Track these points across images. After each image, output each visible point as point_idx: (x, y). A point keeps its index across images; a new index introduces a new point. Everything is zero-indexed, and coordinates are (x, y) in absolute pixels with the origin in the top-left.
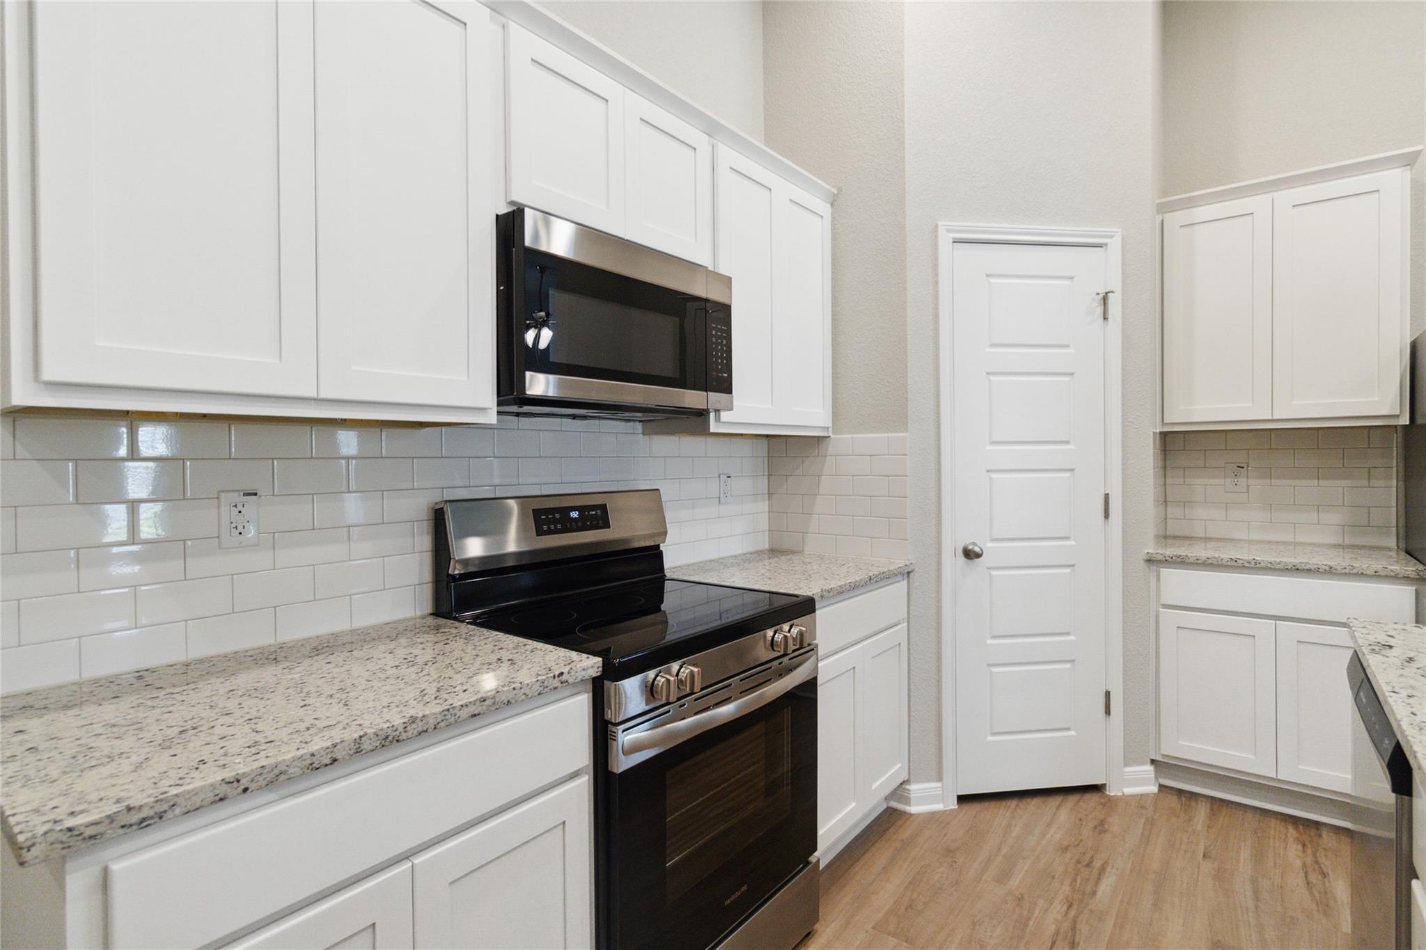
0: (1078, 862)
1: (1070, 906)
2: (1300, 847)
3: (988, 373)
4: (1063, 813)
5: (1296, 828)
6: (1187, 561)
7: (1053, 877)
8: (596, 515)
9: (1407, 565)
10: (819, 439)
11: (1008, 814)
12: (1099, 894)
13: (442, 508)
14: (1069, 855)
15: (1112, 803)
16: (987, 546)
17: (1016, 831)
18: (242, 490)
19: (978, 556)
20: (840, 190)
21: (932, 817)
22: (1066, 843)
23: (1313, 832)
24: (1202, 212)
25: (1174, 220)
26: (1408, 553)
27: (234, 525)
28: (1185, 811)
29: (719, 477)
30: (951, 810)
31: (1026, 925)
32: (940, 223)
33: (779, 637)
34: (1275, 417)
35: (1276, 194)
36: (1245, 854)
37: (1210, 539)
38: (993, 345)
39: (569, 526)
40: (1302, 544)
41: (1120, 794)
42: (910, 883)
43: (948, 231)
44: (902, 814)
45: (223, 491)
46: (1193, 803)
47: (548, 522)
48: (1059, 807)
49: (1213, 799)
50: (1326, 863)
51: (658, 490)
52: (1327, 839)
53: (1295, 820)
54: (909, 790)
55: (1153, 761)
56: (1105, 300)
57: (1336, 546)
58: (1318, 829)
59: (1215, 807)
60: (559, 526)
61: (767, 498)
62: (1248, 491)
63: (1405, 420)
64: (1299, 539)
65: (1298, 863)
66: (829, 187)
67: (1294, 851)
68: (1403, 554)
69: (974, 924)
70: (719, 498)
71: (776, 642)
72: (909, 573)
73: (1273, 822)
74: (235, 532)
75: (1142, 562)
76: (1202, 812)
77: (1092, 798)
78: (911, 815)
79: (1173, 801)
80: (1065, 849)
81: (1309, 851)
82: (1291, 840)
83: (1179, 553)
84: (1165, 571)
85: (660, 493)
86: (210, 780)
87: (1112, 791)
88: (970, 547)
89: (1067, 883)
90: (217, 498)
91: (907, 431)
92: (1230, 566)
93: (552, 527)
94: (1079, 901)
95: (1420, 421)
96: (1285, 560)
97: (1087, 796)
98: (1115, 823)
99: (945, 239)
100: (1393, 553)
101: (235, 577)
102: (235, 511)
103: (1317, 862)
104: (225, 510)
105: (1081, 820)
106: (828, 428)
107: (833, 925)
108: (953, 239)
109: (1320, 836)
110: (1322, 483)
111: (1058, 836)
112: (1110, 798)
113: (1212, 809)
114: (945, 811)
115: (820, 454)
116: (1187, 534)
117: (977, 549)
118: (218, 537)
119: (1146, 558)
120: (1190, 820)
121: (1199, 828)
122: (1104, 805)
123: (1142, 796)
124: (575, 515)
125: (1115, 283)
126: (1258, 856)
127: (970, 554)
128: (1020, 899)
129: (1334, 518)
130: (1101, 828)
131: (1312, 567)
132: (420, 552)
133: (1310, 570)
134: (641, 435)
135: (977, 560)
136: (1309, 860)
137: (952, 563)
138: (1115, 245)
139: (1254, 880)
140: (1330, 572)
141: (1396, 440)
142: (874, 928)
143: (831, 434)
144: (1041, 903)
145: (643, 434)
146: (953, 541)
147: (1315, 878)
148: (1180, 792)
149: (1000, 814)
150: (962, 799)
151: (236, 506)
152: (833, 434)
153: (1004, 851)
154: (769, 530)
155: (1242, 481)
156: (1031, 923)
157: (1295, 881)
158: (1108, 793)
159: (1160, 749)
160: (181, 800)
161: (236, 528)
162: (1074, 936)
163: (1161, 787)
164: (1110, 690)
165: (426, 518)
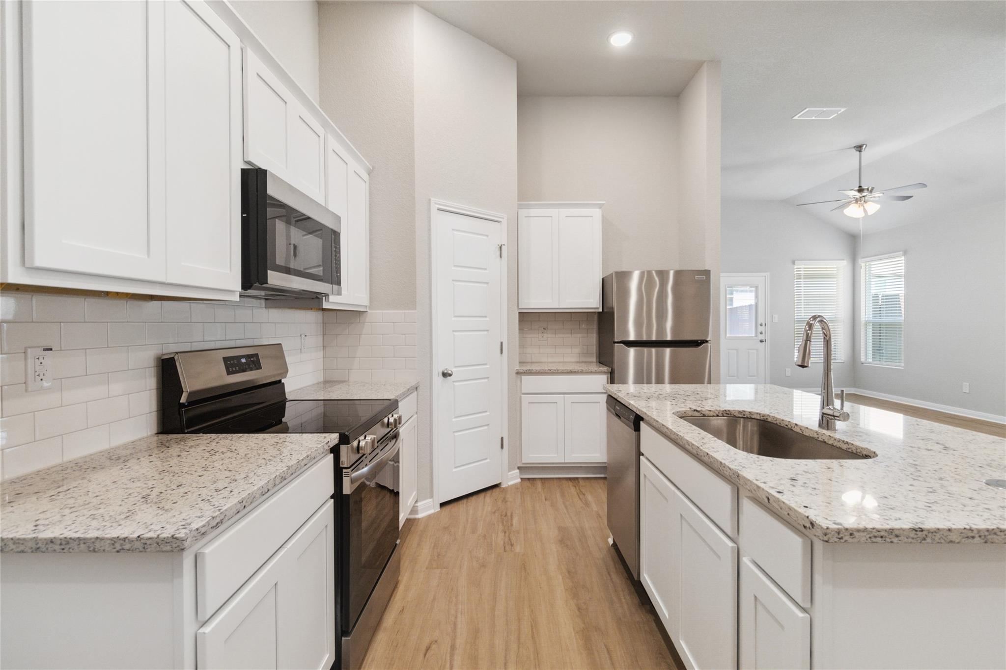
0: (501, 516)
1: (505, 532)
2: (574, 488)
3: (453, 280)
4: (488, 498)
5: (571, 481)
6: (533, 372)
7: (494, 524)
8: (253, 362)
9: (600, 367)
10: (359, 314)
11: (464, 506)
12: (514, 524)
13: (173, 358)
14: (497, 514)
15: (505, 490)
16: (454, 370)
17: (471, 512)
18: (42, 347)
19: (450, 375)
20: (374, 168)
21: (430, 517)
22: (493, 511)
23: (577, 481)
24: (533, 212)
25: (523, 212)
26: (600, 363)
27: (37, 374)
28: (534, 486)
29: (301, 336)
30: (438, 512)
31: (492, 545)
32: (432, 199)
33: (392, 420)
34: (560, 307)
35: (560, 210)
36: (558, 495)
37: (534, 362)
38: (455, 266)
39: (243, 369)
40: (566, 362)
41: (507, 486)
42: (434, 546)
43: (436, 203)
44: (414, 520)
45: (29, 347)
46: (535, 482)
47: (233, 365)
48: (485, 497)
49: (541, 479)
50: (583, 490)
51: (280, 344)
52: (581, 481)
53: (570, 479)
54: (417, 506)
55: (519, 468)
56: (501, 248)
57: (578, 362)
58: (578, 480)
59: (543, 481)
60: (237, 368)
61: (322, 349)
62: (547, 340)
63: (600, 310)
64: (566, 360)
65: (575, 493)
66: (369, 166)
67: (573, 490)
68: (598, 363)
69: (470, 552)
70: (301, 349)
71: (391, 423)
72: (417, 388)
73: (564, 482)
74: (38, 379)
75: (515, 374)
76: (539, 484)
77: (496, 491)
78: (419, 519)
79: (527, 483)
80: (494, 513)
81: (577, 488)
82: (571, 486)
83: (528, 368)
84: (524, 378)
85: (282, 346)
86: (234, 502)
87: (503, 486)
88: (446, 372)
89: (500, 525)
90: (24, 352)
91: (416, 309)
92: (548, 373)
93: (234, 369)
94: (507, 529)
95: (605, 310)
96: (567, 368)
97: (494, 490)
98: (509, 497)
99: (434, 208)
100: (595, 364)
101: (36, 413)
102: (38, 362)
103: (581, 491)
104: (30, 361)
105: (496, 500)
106: (366, 306)
107: (406, 575)
108: (438, 208)
109: (579, 482)
110: (573, 335)
111: (489, 509)
112: (503, 488)
113: (542, 483)
114: (435, 513)
115: (361, 322)
116: (524, 361)
117: (450, 372)
118: (25, 383)
119: (516, 372)
120: (536, 489)
121: (540, 490)
122: (502, 492)
123: (515, 484)
124: (243, 360)
125: (504, 242)
126: (563, 495)
127: (445, 375)
128: (485, 536)
129: (577, 350)
130: (505, 500)
131: (577, 370)
132: (150, 390)
133: (575, 372)
134: (264, 308)
135: (449, 377)
136: (578, 491)
137: (438, 379)
138: (504, 222)
139: (564, 503)
140: (582, 372)
141: (596, 317)
142: (427, 569)
143: (368, 310)
144: (493, 535)
145: (266, 308)
146: (438, 369)
147: (581, 496)
148: (529, 479)
149: (462, 506)
150: (442, 505)
151: (38, 359)
152: (369, 309)
153: (470, 520)
154: (323, 369)
155: (545, 335)
156: (493, 543)
157: (576, 499)
158: (502, 487)
159: (522, 461)
160: (227, 513)
161: (39, 375)
162: (511, 542)
163: (521, 479)
164: (503, 436)
165: (153, 366)
